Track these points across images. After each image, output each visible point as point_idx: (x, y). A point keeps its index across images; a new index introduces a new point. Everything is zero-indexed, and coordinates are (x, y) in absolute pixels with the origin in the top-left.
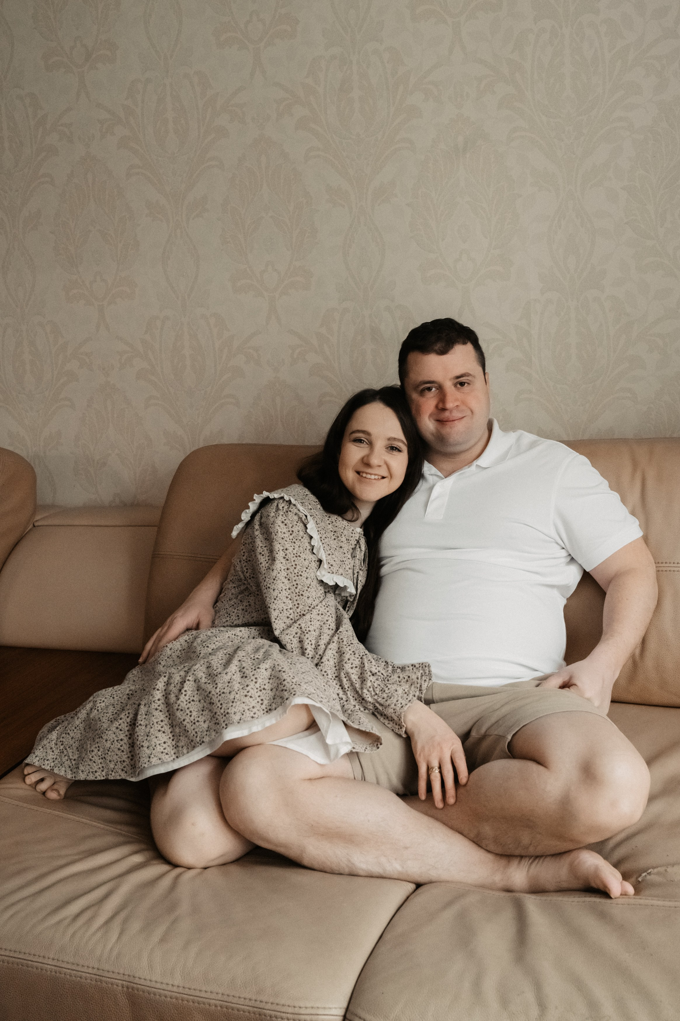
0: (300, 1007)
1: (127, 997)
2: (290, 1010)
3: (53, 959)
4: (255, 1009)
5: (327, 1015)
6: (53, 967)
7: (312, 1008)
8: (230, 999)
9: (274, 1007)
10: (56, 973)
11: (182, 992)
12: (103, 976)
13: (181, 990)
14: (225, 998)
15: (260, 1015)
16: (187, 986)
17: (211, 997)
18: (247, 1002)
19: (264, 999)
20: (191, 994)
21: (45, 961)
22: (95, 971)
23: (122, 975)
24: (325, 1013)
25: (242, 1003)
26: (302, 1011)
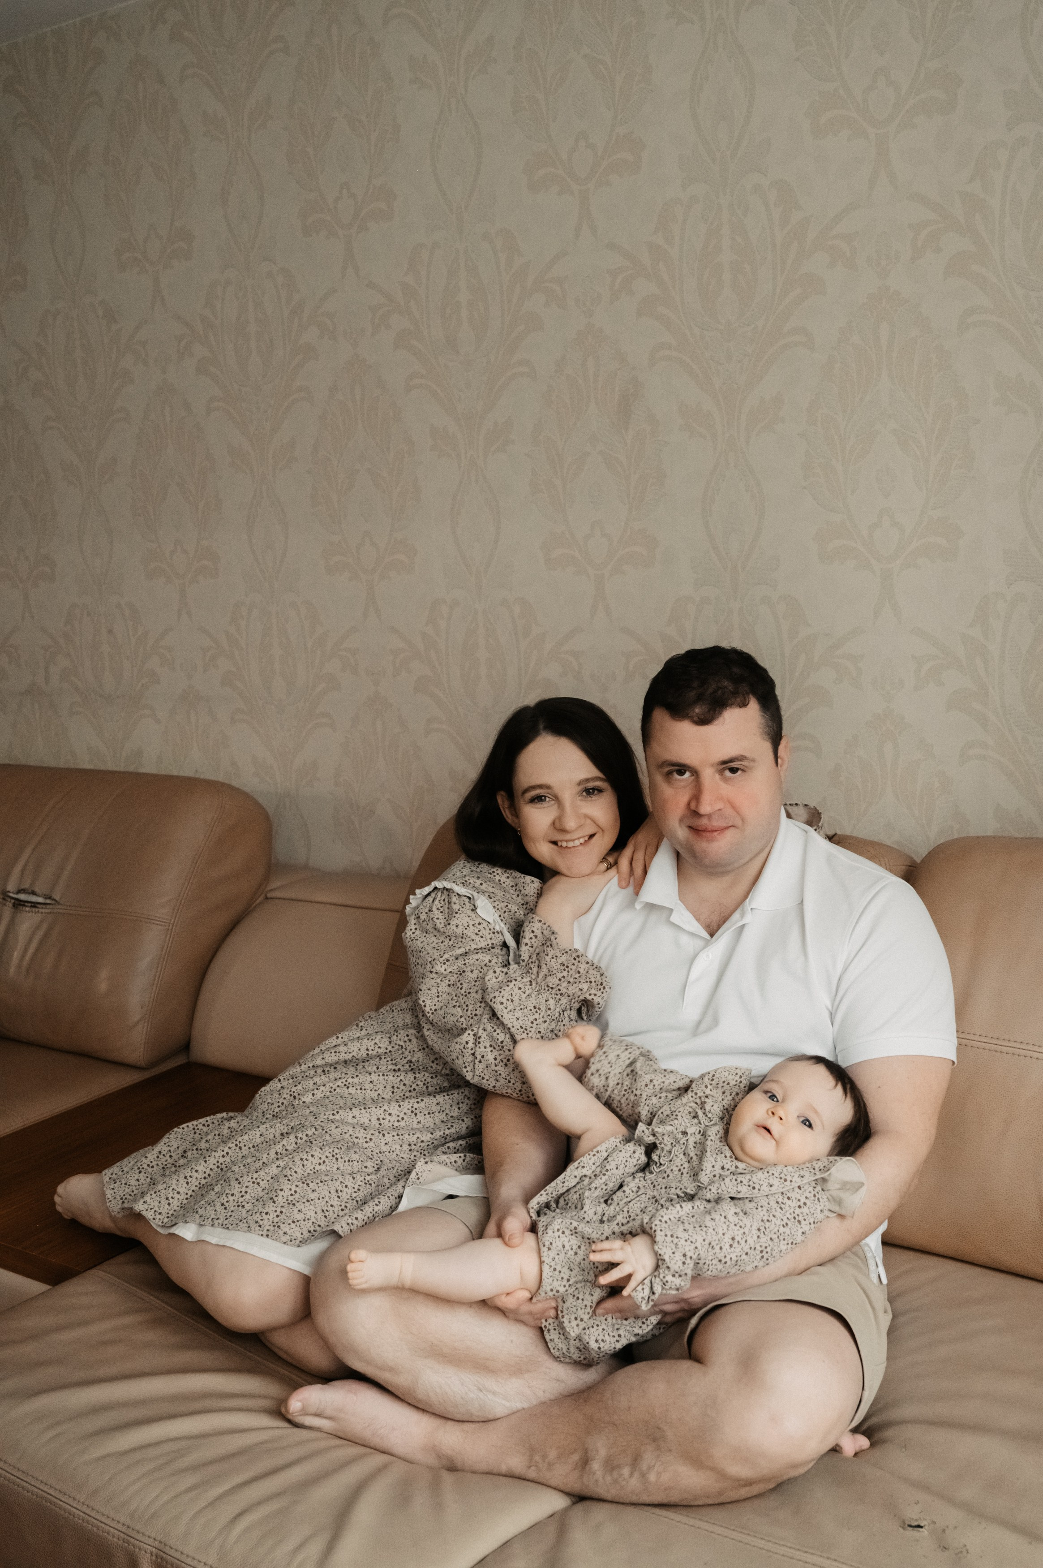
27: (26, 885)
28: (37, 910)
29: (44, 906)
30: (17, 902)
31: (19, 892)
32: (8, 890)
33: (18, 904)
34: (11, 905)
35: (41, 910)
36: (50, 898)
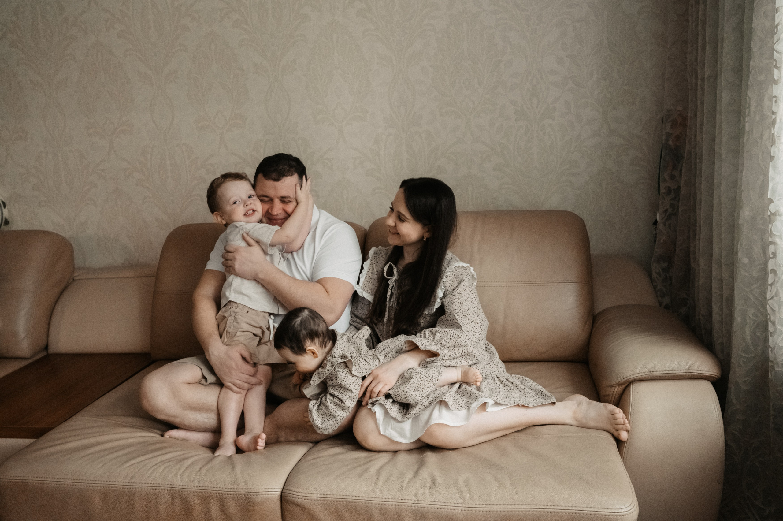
0: (259, 489)
1: (170, 495)
2: (254, 491)
4: (237, 493)
5: (273, 491)
7: (265, 489)
8: (224, 490)
10: (130, 489)
11: (199, 488)
12: (156, 487)
13: (198, 488)
14: (221, 489)
15: (239, 495)
16: (201, 485)
17: (214, 490)
18: (232, 490)
19: (241, 487)
20: (203, 489)
22: (152, 485)
23: (167, 485)
24: (272, 491)
25: (230, 491)
26: (260, 491)
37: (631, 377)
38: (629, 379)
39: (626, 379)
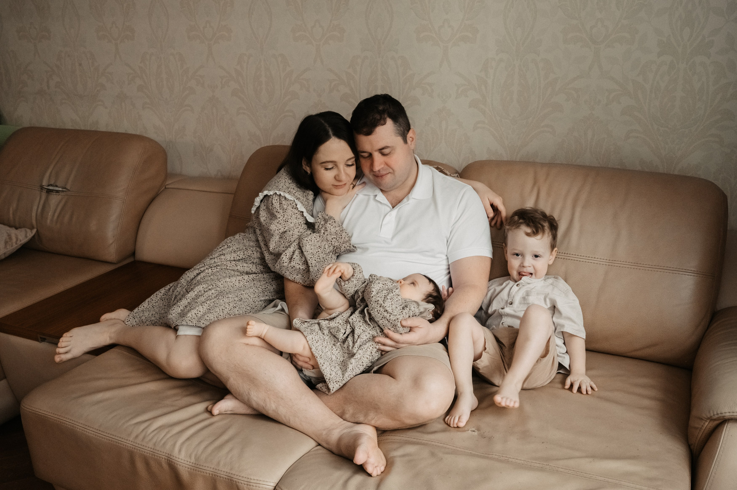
3: (132, 441)
6: (131, 446)
7: (257, 480)
9: (237, 477)
10: (132, 448)
12: (155, 453)
17: (207, 469)
19: (234, 473)
20: (198, 467)
21: (127, 442)
22: (152, 450)
23: (165, 454)
24: (266, 484)
25: (223, 474)
26: (252, 481)
27: (52, 182)
28: (59, 194)
29: (63, 192)
30: (48, 190)
31: (49, 186)
32: (43, 184)
33: (49, 191)
34: (45, 192)
35: (61, 194)
36: (65, 188)
37: (727, 415)
38: (724, 416)
39: (720, 415)
